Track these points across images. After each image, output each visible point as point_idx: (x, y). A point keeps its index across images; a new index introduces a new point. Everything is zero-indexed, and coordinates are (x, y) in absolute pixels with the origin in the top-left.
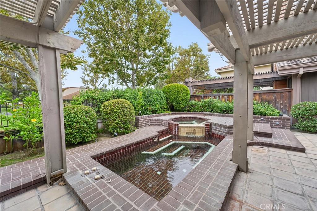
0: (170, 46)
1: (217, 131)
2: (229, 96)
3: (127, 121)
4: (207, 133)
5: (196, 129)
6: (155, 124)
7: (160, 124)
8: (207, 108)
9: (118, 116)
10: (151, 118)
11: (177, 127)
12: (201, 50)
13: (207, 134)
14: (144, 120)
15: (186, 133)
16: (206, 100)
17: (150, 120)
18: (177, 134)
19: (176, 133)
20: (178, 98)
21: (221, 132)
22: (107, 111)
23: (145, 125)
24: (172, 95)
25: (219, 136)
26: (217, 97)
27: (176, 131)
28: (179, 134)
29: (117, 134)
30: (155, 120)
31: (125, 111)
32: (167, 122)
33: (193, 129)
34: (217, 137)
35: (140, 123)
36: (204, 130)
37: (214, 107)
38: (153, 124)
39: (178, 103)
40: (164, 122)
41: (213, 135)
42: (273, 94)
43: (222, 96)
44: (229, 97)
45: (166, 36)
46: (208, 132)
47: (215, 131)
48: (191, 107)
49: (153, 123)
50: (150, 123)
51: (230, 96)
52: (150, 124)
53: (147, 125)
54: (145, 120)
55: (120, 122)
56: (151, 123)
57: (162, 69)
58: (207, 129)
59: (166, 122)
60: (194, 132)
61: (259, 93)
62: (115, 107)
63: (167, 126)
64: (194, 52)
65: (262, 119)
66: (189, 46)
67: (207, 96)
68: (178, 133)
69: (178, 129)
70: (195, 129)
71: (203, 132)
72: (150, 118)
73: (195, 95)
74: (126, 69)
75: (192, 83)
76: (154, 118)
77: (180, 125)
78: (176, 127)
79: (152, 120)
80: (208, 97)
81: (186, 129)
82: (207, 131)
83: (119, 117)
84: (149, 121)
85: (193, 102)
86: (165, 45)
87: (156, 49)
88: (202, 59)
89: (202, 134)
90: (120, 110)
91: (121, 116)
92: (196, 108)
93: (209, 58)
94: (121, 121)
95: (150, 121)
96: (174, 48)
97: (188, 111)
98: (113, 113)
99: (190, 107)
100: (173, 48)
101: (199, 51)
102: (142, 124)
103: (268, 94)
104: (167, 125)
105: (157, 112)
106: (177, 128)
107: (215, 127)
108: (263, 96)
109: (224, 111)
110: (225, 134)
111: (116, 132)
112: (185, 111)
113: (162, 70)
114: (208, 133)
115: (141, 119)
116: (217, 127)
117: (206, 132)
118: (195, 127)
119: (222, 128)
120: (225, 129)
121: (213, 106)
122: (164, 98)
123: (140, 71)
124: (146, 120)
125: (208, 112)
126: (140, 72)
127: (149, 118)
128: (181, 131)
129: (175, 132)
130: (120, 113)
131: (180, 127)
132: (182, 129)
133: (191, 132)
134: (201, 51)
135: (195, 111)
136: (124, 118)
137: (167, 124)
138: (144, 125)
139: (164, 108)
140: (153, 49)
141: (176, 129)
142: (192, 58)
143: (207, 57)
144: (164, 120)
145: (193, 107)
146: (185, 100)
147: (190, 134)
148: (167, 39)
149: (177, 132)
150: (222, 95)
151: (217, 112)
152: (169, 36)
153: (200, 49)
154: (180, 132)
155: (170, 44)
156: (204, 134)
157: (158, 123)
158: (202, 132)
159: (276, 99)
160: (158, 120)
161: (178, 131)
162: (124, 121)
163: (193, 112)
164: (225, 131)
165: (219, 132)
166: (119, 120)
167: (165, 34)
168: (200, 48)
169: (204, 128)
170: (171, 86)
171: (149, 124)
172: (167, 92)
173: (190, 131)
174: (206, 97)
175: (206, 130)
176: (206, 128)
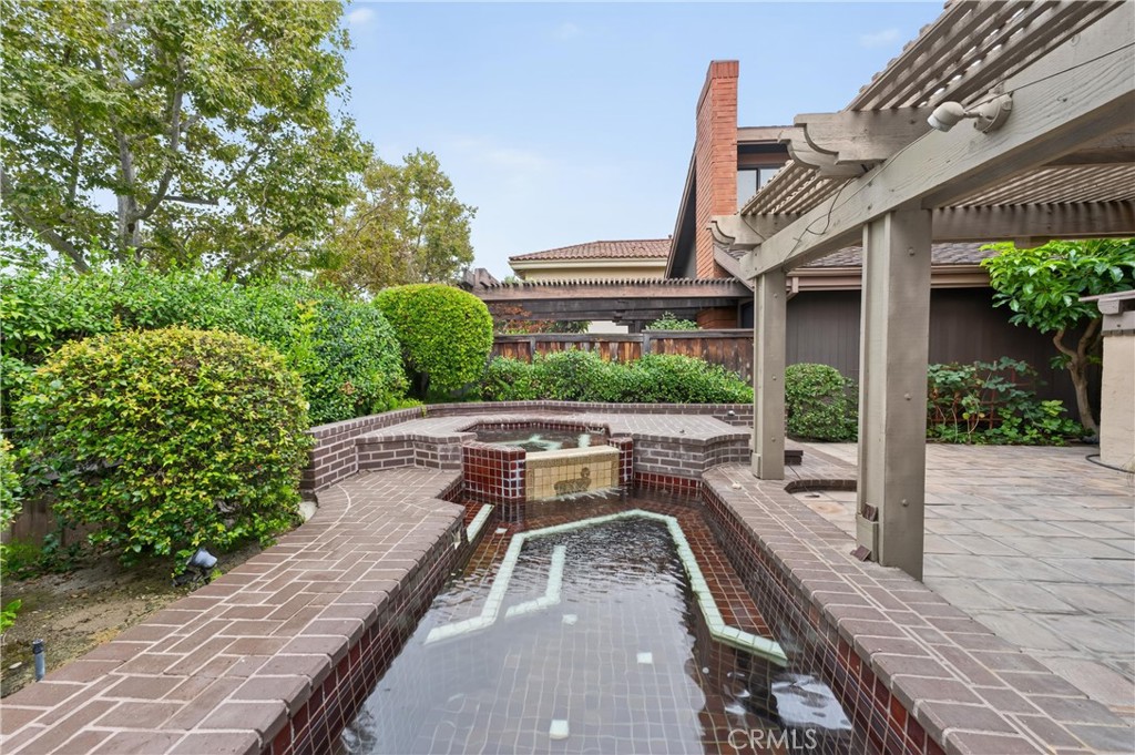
0: (347, 129)
1: (660, 465)
2: (624, 342)
3: (277, 462)
4: (625, 476)
5: (592, 467)
6: (386, 464)
7: (410, 461)
8: (561, 387)
9: (218, 437)
10: (366, 436)
11: (522, 465)
12: (450, 185)
13: (626, 479)
14: (334, 449)
15: (556, 488)
16: (554, 355)
17: (361, 444)
18: (518, 495)
19: (514, 493)
20: (454, 344)
21: (677, 464)
22: (116, 412)
23: (342, 473)
24: (429, 332)
25: (669, 479)
26: (585, 344)
27: (514, 484)
28: (529, 497)
29: (211, 560)
30: (388, 442)
31: (263, 400)
32: (455, 449)
33: (579, 468)
34: (661, 487)
35: (319, 463)
36: (617, 465)
37: (589, 381)
38: (378, 465)
39: (450, 367)
40: (440, 447)
41: (642, 479)
42: (731, 341)
43: (601, 343)
44: (624, 349)
45: (332, 81)
46: (629, 471)
47: (649, 465)
48: (501, 382)
49: (375, 456)
50: (361, 458)
51: (627, 345)
52: (361, 466)
53: (347, 470)
54: (340, 446)
55: (234, 477)
56: (367, 457)
57: (314, 224)
58: (625, 460)
59: (450, 446)
60: (584, 481)
61: (703, 339)
62: (194, 380)
63: (457, 467)
64: (424, 186)
65: (731, 412)
66: (406, 156)
67: (548, 343)
68: (523, 492)
69: (523, 474)
70: (587, 466)
71: (612, 473)
72: (358, 433)
73: (505, 338)
74: (80, 178)
75: (490, 291)
76: (380, 434)
77: (530, 456)
78: (514, 467)
79: (373, 443)
80: (553, 345)
81: (554, 470)
82: (625, 467)
83: (228, 444)
84: (354, 449)
85: (506, 361)
86: (319, 118)
87: (269, 124)
88: (448, 217)
89: (608, 482)
90: (232, 399)
91: (240, 438)
92: (518, 386)
93: (470, 219)
94: (245, 466)
95: (361, 449)
96: (363, 145)
97: (487, 397)
98: (182, 419)
99: (497, 383)
100: (358, 143)
101: (441, 185)
102: (326, 470)
103: (721, 342)
104: (457, 462)
105: (375, 408)
106: (518, 471)
107: (650, 450)
108: (710, 348)
109: (627, 395)
110: (692, 470)
111: (203, 545)
112: (474, 397)
113: (310, 224)
114: (629, 477)
115: (325, 443)
116: (660, 450)
117: (621, 472)
118: (587, 459)
119: (682, 452)
120: (692, 453)
121: (587, 376)
122: (396, 346)
123: (170, 209)
124: (345, 449)
125: (563, 399)
126: (175, 216)
127: (353, 434)
128: (537, 482)
129: (510, 489)
130: (239, 419)
131: (531, 462)
132: (538, 472)
133: (573, 481)
134: (447, 185)
135: (515, 398)
136: (261, 448)
137: (455, 458)
138: (334, 476)
139: (399, 389)
140: (257, 120)
141: (513, 475)
142: (415, 207)
143: (466, 213)
144: (442, 441)
145: (505, 381)
146: (480, 354)
147: (568, 489)
148: (330, 97)
149: (518, 488)
150: (601, 340)
151: (601, 399)
152: (341, 88)
153: (446, 180)
154: (532, 483)
155: (349, 124)
156: (616, 481)
157: (399, 454)
158: (608, 473)
159: (737, 355)
160: (400, 441)
161: (523, 483)
162: (262, 462)
163: (511, 403)
164: (692, 461)
165: (669, 467)
166: (225, 463)
167: (326, 73)
168: (446, 174)
169: (617, 457)
170: (424, 291)
171: (354, 467)
172: (406, 317)
173: (570, 477)
174: (545, 345)
175: (621, 464)
176: (622, 456)
